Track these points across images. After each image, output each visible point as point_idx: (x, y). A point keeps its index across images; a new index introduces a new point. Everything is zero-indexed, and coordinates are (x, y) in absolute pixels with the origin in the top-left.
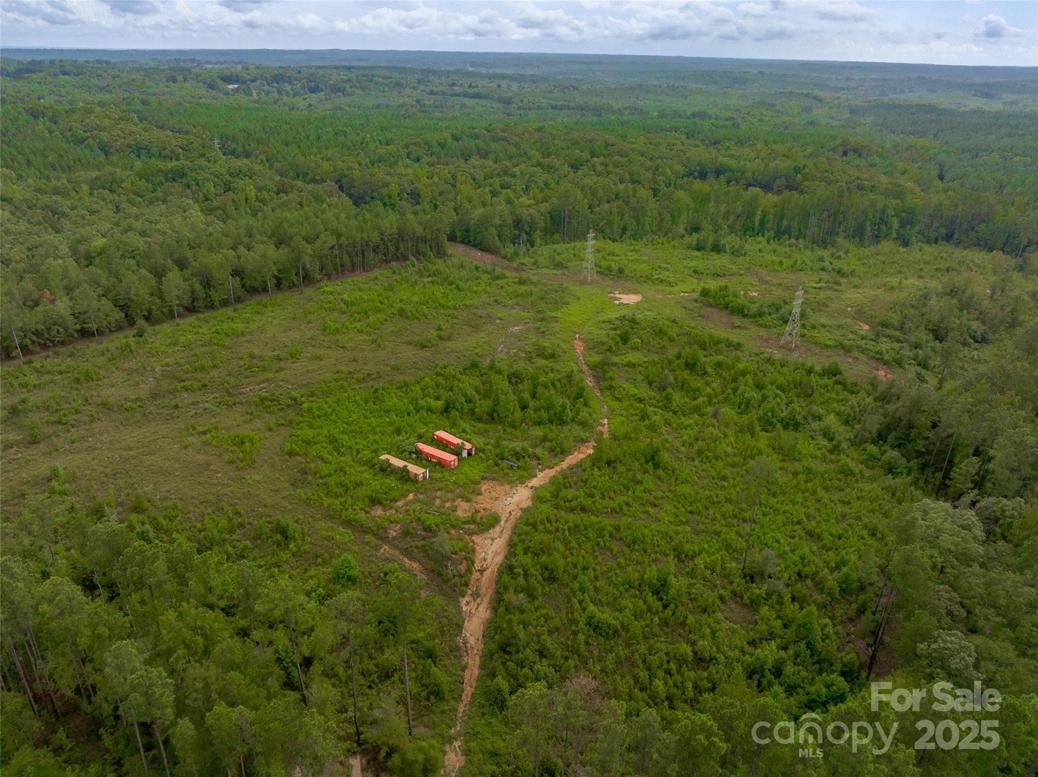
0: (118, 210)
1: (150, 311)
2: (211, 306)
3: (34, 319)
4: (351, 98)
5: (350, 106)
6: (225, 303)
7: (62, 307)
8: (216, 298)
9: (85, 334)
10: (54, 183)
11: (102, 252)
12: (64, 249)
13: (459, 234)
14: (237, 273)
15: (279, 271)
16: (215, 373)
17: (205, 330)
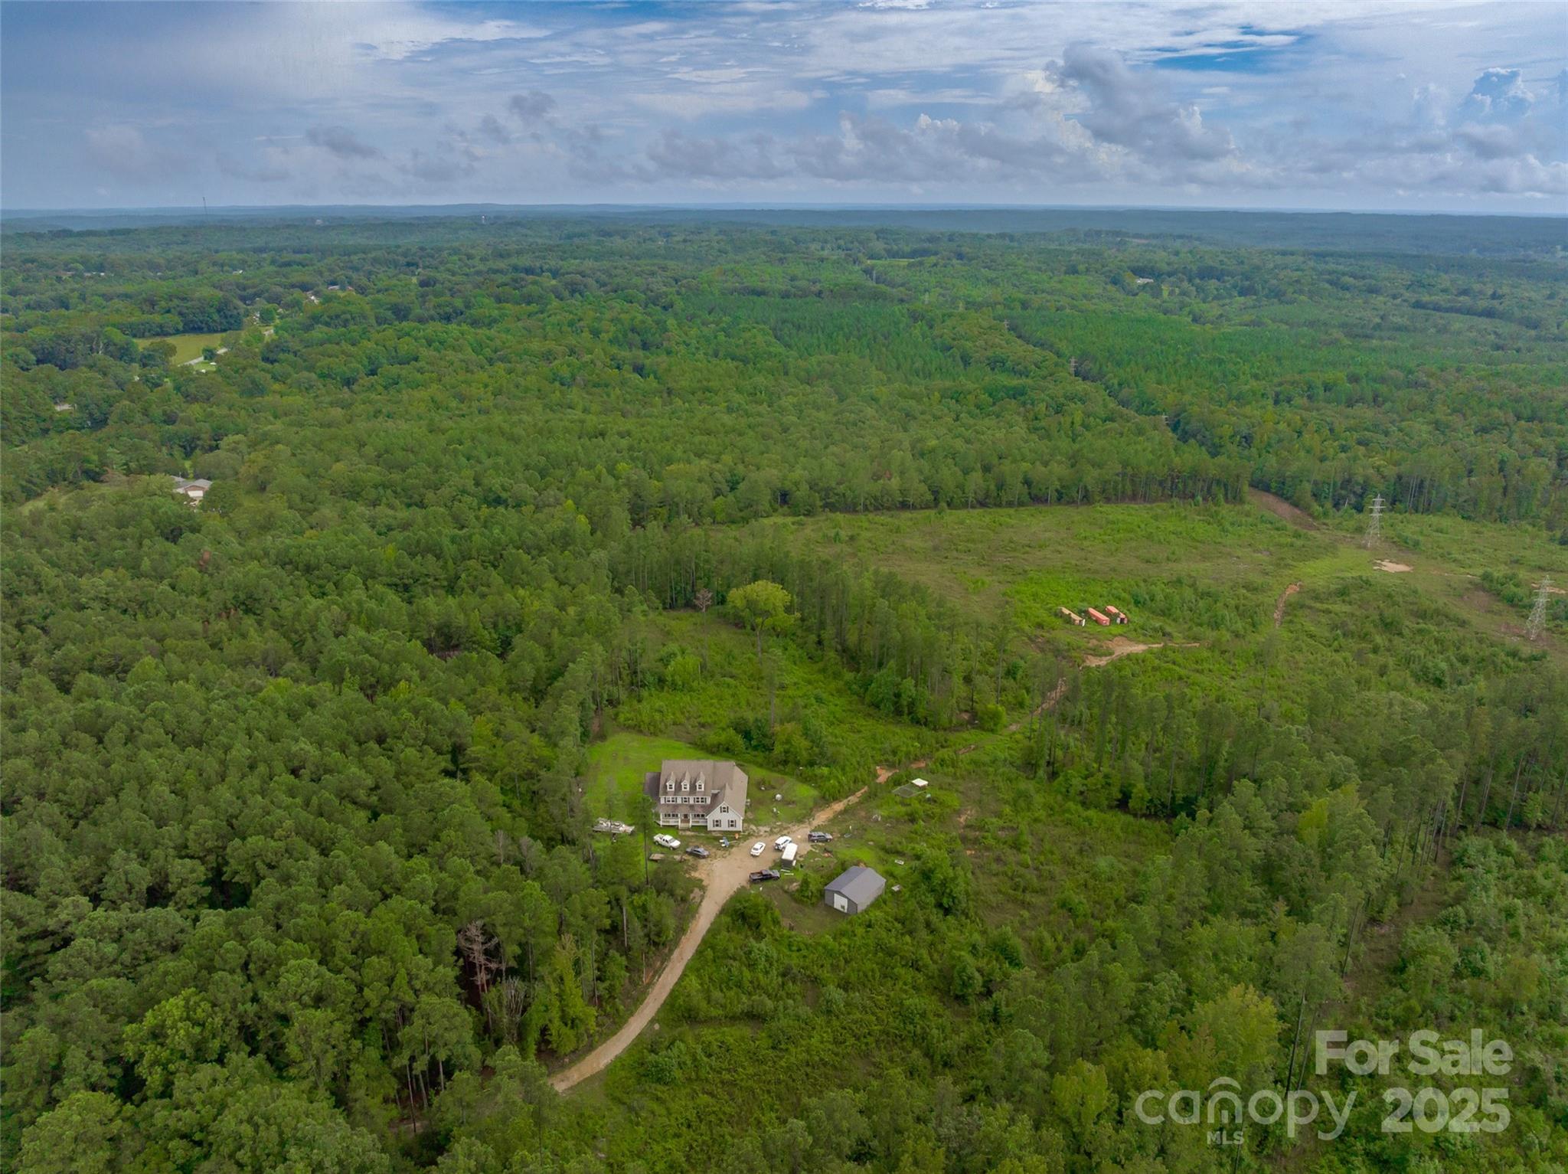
0: (957, 419)
1: (952, 498)
2: (999, 505)
3: (875, 488)
4: (1289, 307)
5: (1274, 321)
6: (1010, 504)
7: (895, 483)
8: (1004, 499)
9: (904, 506)
10: (915, 389)
11: (933, 451)
12: (906, 444)
13: (1273, 485)
14: (1027, 482)
15: (1063, 487)
16: (980, 546)
17: (987, 519)
